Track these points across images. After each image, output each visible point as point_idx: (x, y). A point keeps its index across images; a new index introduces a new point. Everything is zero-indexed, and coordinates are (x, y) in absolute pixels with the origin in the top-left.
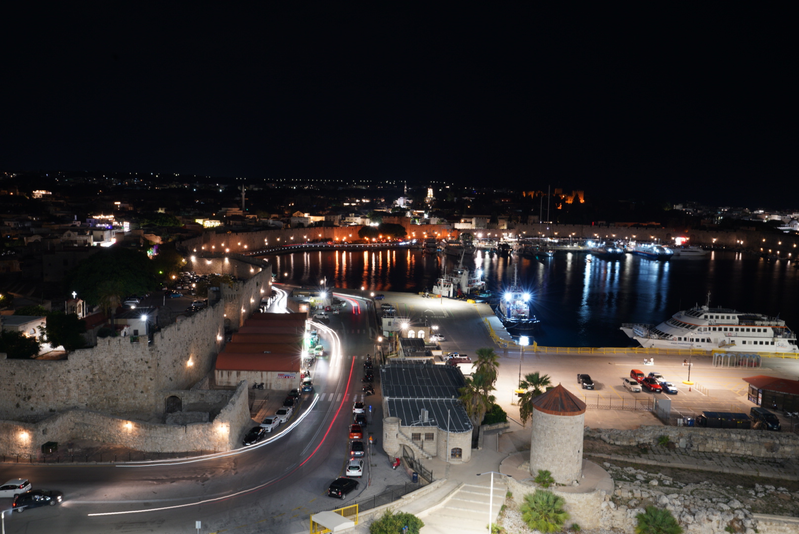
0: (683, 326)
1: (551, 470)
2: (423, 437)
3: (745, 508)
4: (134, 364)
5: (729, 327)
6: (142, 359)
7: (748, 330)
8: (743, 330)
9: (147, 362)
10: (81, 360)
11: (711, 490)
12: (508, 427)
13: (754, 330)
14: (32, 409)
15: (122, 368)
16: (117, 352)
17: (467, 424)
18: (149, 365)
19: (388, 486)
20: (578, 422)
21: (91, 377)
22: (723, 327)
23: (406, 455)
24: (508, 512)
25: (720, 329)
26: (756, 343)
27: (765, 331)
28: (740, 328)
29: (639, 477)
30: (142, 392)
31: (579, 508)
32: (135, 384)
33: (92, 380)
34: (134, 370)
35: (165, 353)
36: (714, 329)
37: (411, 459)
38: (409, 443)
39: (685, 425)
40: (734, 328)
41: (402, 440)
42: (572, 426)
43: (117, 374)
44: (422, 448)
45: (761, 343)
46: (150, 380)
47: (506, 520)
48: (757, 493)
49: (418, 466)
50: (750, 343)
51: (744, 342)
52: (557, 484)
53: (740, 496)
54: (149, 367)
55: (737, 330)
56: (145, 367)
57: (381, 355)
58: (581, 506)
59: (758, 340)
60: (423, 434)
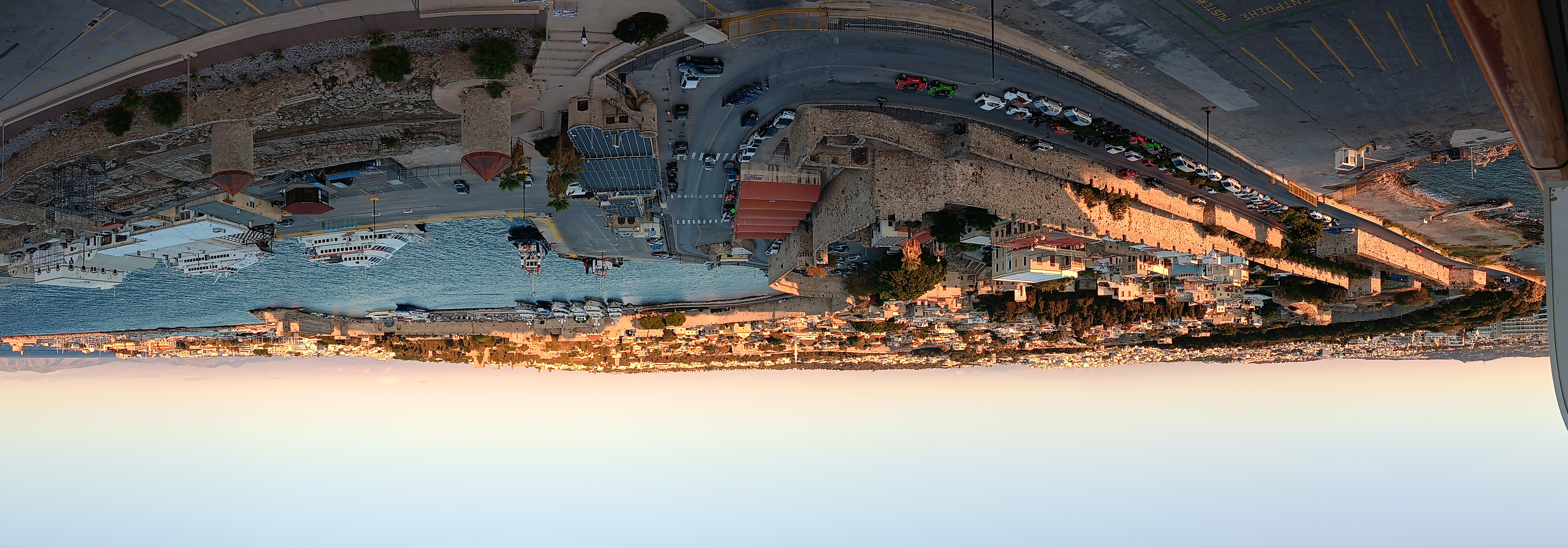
0: (383, 248)
1: (491, 99)
2: (617, 119)
3: (325, 101)
4: (892, 195)
5: (349, 251)
6: (886, 199)
7: (334, 250)
8: (338, 250)
9: (881, 196)
10: (934, 202)
11: (350, 109)
12: (533, 137)
13: (330, 251)
14: (972, 165)
15: (902, 192)
16: (906, 207)
17: (573, 136)
18: (880, 194)
19: (650, 69)
20: (468, 148)
21: (928, 187)
22: (353, 250)
23: (633, 100)
24: (530, 53)
25: (355, 248)
26: (328, 240)
27: (322, 252)
28: (340, 252)
29: (410, 107)
30: (886, 169)
31: (461, 67)
32: (892, 177)
33: (926, 184)
34: (893, 190)
35: (866, 203)
36: (359, 248)
37: (628, 97)
38: (630, 112)
39: (375, 161)
40: (345, 251)
41: (638, 115)
42: (472, 144)
43: (906, 187)
44: (618, 109)
45: (324, 241)
46: (879, 179)
47: (532, 46)
48: (317, 116)
49: (621, 90)
50: (332, 240)
51: (336, 239)
52: (484, 87)
53: (328, 109)
54: (880, 191)
55: (342, 249)
56: (883, 192)
57: (661, 200)
58: (460, 69)
59: (326, 243)
60: (617, 122)
